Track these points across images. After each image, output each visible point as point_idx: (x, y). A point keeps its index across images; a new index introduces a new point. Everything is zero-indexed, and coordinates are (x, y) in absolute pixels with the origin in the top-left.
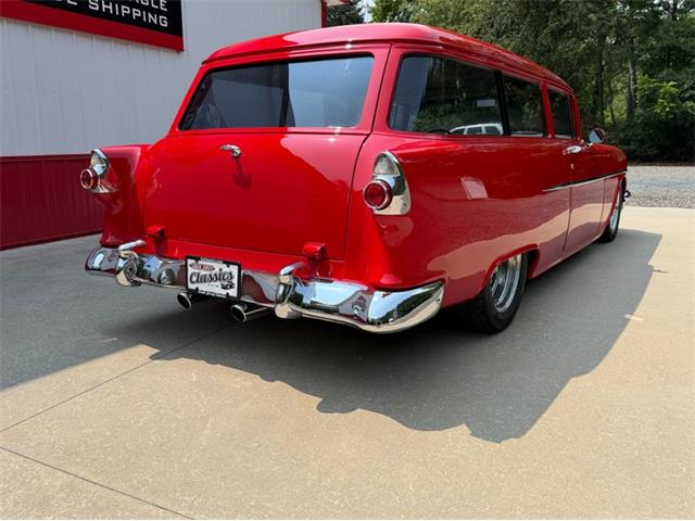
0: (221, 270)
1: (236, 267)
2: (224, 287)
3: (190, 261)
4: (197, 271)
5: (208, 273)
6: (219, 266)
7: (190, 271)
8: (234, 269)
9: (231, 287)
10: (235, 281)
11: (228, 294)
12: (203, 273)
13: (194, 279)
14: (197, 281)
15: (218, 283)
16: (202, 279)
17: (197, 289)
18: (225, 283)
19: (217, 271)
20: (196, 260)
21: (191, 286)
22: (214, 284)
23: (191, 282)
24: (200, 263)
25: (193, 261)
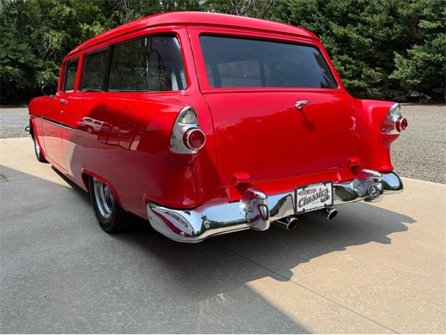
0: (320, 189)
1: (330, 184)
2: (322, 201)
3: (299, 191)
4: (304, 196)
5: (312, 195)
6: (319, 187)
7: (299, 197)
8: (329, 186)
9: (327, 199)
10: (330, 194)
11: (325, 205)
12: (308, 196)
13: (302, 203)
14: (304, 204)
15: (319, 200)
16: (307, 201)
17: (304, 210)
18: (323, 198)
19: (318, 191)
20: (303, 188)
21: (299, 210)
22: (316, 201)
23: (300, 206)
24: (306, 189)
25: (301, 190)
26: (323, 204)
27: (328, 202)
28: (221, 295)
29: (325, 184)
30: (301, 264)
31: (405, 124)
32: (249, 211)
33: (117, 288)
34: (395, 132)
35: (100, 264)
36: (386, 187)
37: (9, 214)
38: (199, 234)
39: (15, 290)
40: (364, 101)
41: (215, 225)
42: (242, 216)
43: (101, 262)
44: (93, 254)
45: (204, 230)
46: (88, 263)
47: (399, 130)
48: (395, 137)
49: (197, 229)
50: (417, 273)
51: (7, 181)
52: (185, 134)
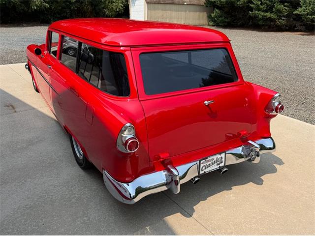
1: (224, 153)
2: (218, 165)
3: (202, 162)
4: (205, 164)
5: (211, 162)
6: (215, 157)
7: (202, 165)
8: (223, 155)
9: (221, 163)
10: (223, 160)
11: (220, 166)
12: (208, 163)
13: (204, 168)
14: (205, 169)
15: (216, 164)
17: (205, 172)
18: (218, 163)
19: (215, 159)
20: (205, 159)
21: (201, 172)
22: (213, 165)
23: (202, 170)
24: (207, 160)
25: (204, 161)
26: (218, 166)
27: (222, 165)
28: (148, 228)
29: (220, 154)
30: (201, 202)
31: (282, 108)
33: (86, 219)
34: (274, 113)
35: (76, 197)
36: (263, 148)
37: (18, 147)
38: (134, 197)
39: (25, 217)
43: (76, 195)
44: (72, 187)
45: (137, 194)
46: (68, 196)
47: (277, 112)
48: (275, 116)
49: (133, 194)
50: (273, 213)
51: (15, 112)
52: (127, 142)
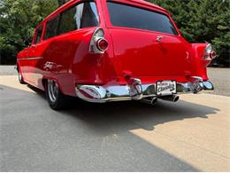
0: (170, 84)
1: (175, 82)
2: (171, 91)
3: (158, 83)
4: (161, 86)
5: (165, 86)
7: (158, 87)
9: (174, 89)
10: (175, 87)
11: (172, 93)
12: (163, 86)
14: (161, 91)
15: (169, 89)
17: (161, 94)
18: (171, 89)
19: (168, 85)
20: (161, 82)
21: (159, 93)
22: (167, 90)
23: (159, 91)
27: (174, 91)
29: (172, 81)
32: (131, 91)
36: (205, 88)
38: (104, 98)
40: (193, 44)
41: (113, 96)
42: (127, 93)
45: (106, 97)
52: (97, 42)
